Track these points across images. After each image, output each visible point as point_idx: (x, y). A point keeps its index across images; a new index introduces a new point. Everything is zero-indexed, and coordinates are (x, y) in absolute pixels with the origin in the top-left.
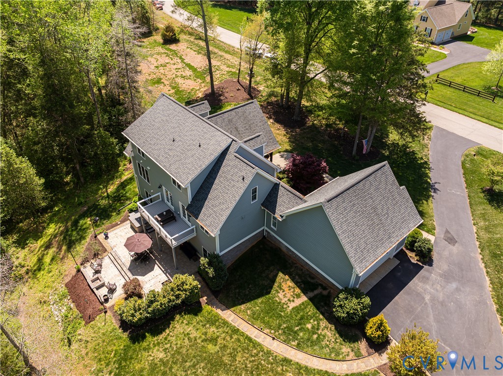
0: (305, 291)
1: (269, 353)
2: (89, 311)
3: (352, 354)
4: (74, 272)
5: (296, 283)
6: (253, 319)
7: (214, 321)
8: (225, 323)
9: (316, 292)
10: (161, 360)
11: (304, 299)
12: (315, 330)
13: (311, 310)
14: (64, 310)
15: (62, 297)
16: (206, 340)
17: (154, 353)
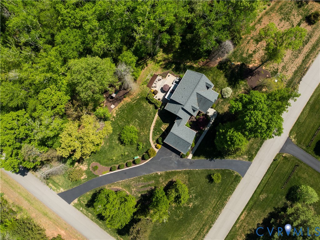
1: (151, 126)
2: (149, 85)
3: (154, 142)
4: (157, 74)
5: (167, 128)
6: (157, 121)
7: (155, 113)
8: (155, 116)
10: (144, 106)
11: (164, 131)
12: (157, 134)
13: (161, 133)
14: (149, 78)
15: (152, 75)
16: (150, 113)
17: (145, 104)
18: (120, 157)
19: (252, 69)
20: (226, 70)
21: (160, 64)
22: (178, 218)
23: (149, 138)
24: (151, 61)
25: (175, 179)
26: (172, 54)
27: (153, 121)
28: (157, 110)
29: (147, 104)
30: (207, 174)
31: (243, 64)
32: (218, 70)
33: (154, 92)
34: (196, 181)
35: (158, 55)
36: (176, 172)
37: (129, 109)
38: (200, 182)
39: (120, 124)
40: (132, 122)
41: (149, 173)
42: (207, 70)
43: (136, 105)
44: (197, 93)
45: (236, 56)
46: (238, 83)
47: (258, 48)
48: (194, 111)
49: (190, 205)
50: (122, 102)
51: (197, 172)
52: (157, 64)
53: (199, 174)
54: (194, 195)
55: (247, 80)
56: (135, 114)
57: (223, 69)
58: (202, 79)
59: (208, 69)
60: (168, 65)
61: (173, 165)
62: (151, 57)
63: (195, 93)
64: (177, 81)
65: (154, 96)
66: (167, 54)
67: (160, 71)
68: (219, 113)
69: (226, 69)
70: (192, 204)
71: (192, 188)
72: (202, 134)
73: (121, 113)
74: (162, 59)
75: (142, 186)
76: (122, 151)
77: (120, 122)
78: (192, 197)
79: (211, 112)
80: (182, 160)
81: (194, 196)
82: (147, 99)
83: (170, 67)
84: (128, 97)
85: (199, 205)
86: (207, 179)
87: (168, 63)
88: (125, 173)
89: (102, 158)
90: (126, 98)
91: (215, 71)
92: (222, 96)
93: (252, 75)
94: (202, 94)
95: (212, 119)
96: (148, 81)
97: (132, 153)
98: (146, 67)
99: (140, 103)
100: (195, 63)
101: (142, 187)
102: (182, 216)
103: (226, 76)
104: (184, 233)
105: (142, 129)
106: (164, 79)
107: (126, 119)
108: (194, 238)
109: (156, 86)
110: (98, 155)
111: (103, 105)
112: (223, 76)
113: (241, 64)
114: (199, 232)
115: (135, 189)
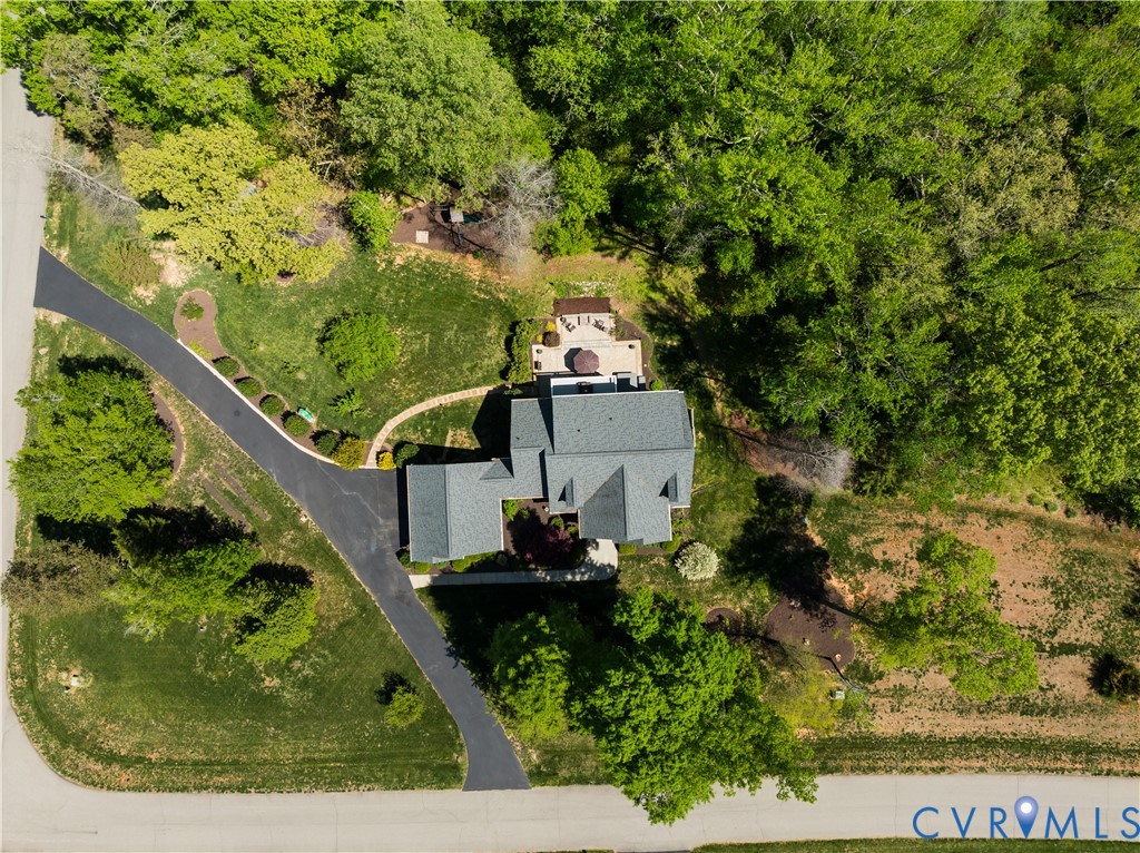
0: (451, 449)
1: (434, 395)
2: (563, 305)
3: (391, 437)
4: (614, 308)
5: (463, 450)
6: (464, 404)
7: (485, 380)
8: (477, 385)
9: (444, 455)
10: (486, 332)
11: (448, 444)
13: (436, 441)
14: (586, 289)
15: (599, 292)
16: (476, 366)
17: (494, 331)
18: (276, 365)
19: (828, 592)
20: (768, 513)
21: (653, 295)
22: (206, 669)
23: (396, 413)
24: (644, 263)
25: (319, 577)
26: (709, 312)
27: (455, 391)
28: (500, 382)
29: (499, 336)
30: (398, 670)
31: (822, 555)
32: (751, 487)
33: (549, 333)
34: (356, 649)
35: (679, 271)
36: (344, 567)
37: (447, 294)
38: (361, 666)
39: (383, 295)
40: (413, 329)
41: (286, 486)
42: (730, 455)
43: (474, 305)
44: (622, 469)
45: (835, 515)
46: (752, 580)
47: (908, 570)
48: (563, 497)
49: (268, 679)
50: (456, 258)
51: (384, 635)
52: (646, 285)
53: (382, 645)
54: (308, 672)
55: (779, 601)
56: (443, 320)
57: (766, 503)
58: (676, 454)
59: (735, 454)
60: (666, 323)
61: (358, 544)
62: (657, 253)
63: (617, 461)
64: (634, 383)
65: (537, 343)
66: (700, 297)
67: (628, 310)
68: (618, 582)
69: (772, 513)
70: (276, 682)
71: (327, 652)
72: (513, 571)
73: (419, 275)
74: (673, 290)
75: (232, 491)
76: (300, 357)
77: (388, 291)
78: (299, 670)
79: (604, 554)
80: (392, 560)
81: (305, 673)
82: (514, 326)
83: (663, 334)
84: (484, 266)
85: (285, 708)
86: (382, 680)
87: (670, 318)
88: (237, 413)
89: (239, 311)
90: (477, 261)
91: (744, 480)
92: (677, 555)
93: (806, 607)
94: (629, 486)
95: (583, 574)
96: (573, 295)
97: (315, 393)
98: (615, 257)
99: (486, 314)
100: (727, 402)
101: (227, 492)
102: (219, 677)
103: (749, 526)
104: (172, 717)
105: (410, 375)
106: (614, 338)
107: (409, 303)
108: (176, 757)
109: (574, 327)
110: (241, 293)
111: (408, 206)
112: (742, 515)
113: (817, 547)
114: (205, 764)
115: (206, 476)
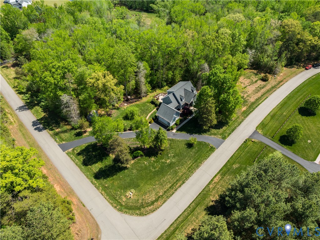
1: (149, 114)
6: (154, 112)
8: (154, 109)
17: (149, 104)
24: (159, 90)
27: (151, 112)
28: (156, 107)
30: (186, 143)
33: (156, 99)
34: (176, 146)
38: (180, 147)
43: (142, 104)
44: (185, 89)
48: (181, 100)
49: (167, 161)
50: (133, 104)
51: (178, 141)
70: (169, 160)
71: (172, 150)
72: (186, 120)
78: (171, 156)
80: (167, 132)
82: (151, 102)
85: (175, 163)
90: (137, 102)
95: (195, 114)
96: (154, 96)
98: (155, 92)
99: (145, 104)
105: (143, 114)
108: (165, 190)
109: (159, 97)
